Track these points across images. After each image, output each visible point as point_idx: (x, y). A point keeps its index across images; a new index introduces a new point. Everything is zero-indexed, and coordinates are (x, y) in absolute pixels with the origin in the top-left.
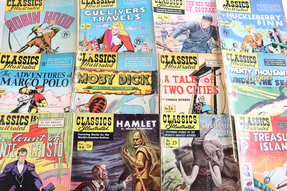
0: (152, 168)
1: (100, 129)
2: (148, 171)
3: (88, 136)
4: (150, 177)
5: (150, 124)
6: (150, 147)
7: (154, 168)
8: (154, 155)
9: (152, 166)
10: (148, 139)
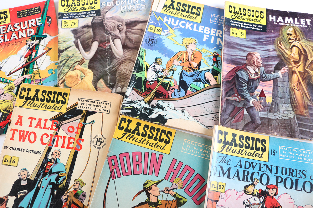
0: (308, 63)
1: (252, 20)
2: (305, 65)
3: (240, 25)
4: (307, 71)
5: (304, 22)
6: (305, 43)
7: (311, 62)
8: (309, 51)
9: (308, 60)
10: (303, 36)
